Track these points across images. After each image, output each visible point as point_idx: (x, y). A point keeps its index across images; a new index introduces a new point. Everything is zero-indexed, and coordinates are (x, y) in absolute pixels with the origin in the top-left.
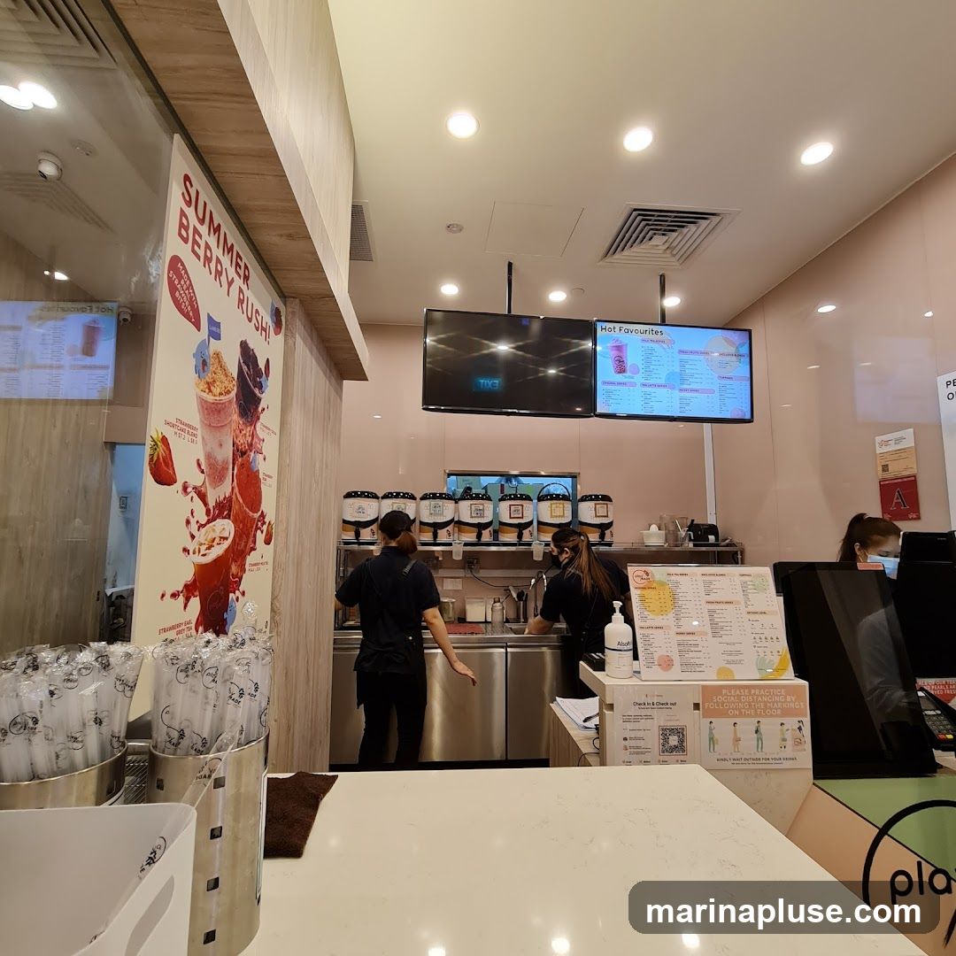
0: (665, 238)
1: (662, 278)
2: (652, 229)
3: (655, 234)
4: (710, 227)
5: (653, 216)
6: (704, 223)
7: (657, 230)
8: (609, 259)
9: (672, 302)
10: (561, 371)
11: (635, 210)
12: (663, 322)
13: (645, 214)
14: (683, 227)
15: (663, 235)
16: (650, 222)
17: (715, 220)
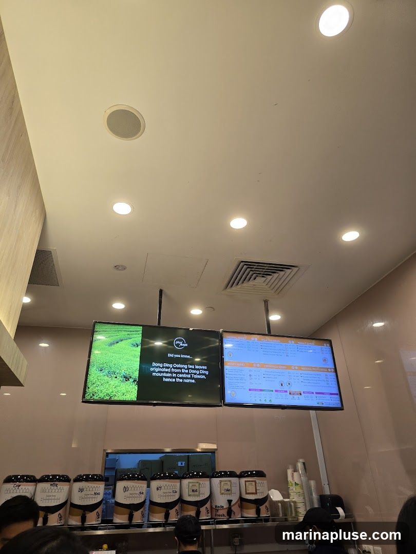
0: (264, 279)
1: (266, 302)
2: (255, 273)
3: (257, 276)
4: (293, 273)
5: (255, 265)
6: (288, 271)
7: (259, 274)
8: (228, 290)
9: (275, 317)
10: (204, 359)
11: (242, 262)
12: (269, 334)
13: (250, 265)
14: (275, 273)
15: (263, 277)
16: (253, 269)
17: (295, 269)
